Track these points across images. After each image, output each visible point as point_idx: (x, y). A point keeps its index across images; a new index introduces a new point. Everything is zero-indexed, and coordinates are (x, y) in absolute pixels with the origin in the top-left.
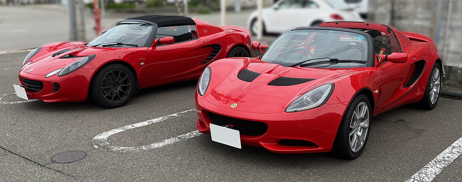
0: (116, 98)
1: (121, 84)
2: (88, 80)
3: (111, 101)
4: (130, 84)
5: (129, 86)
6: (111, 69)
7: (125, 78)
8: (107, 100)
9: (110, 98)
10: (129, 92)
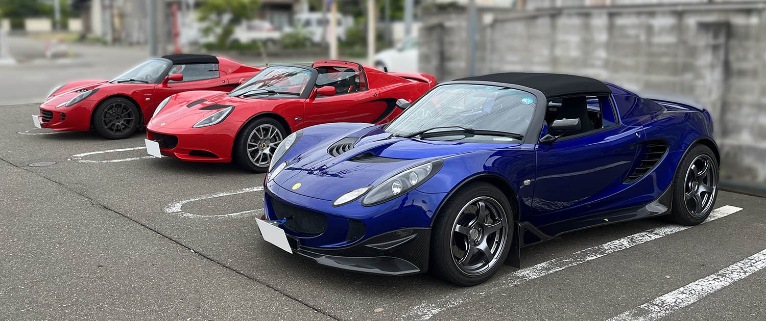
0: (117, 130)
1: (124, 117)
2: (90, 110)
3: (112, 133)
4: (134, 118)
5: (132, 120)
6: (114, 102)
7: (128, 112)
8: (109, 131)
9: (111, 129)
10: (132, 125)
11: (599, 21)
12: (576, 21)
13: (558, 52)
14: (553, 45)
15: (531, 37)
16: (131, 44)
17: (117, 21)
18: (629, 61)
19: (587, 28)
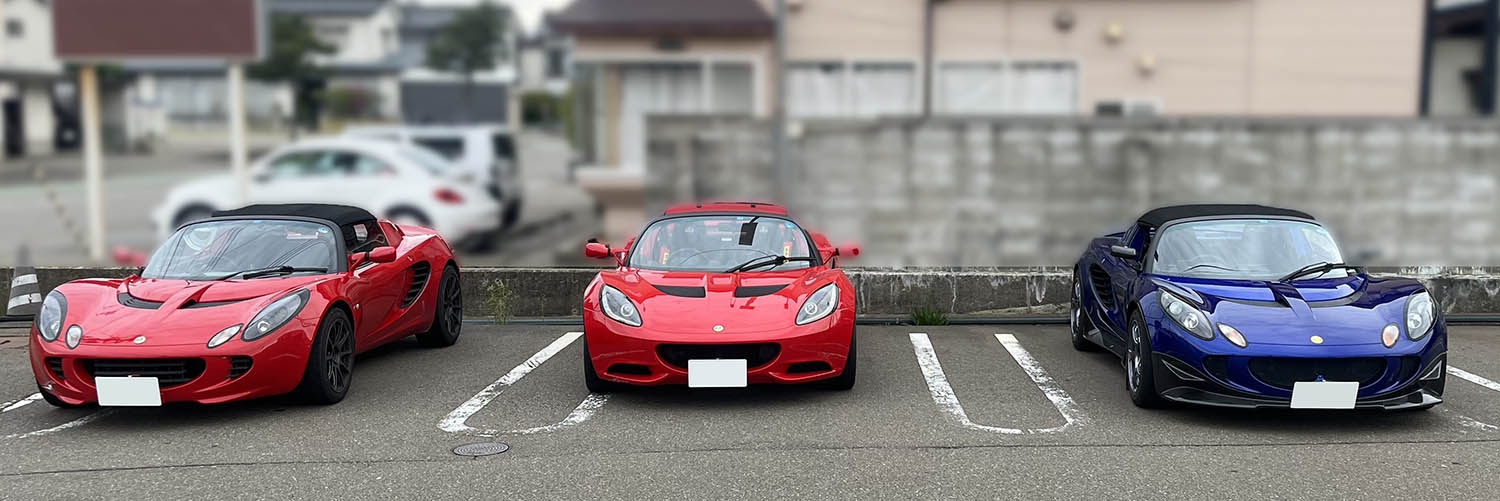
1: (342, 351)
3: (335, 388)
7: (345, 338)
11: (979, 137)
12: (944, 136)
13: (919, 178)
14: (909, 167)
15: (871, 157)
18: (1023, 187)
19: (961, 145)
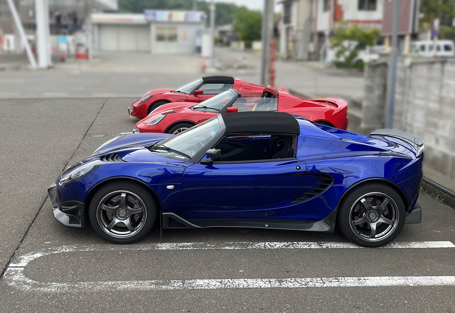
13: (444, 93)
16: (297, 60)
17: (291, 45)
